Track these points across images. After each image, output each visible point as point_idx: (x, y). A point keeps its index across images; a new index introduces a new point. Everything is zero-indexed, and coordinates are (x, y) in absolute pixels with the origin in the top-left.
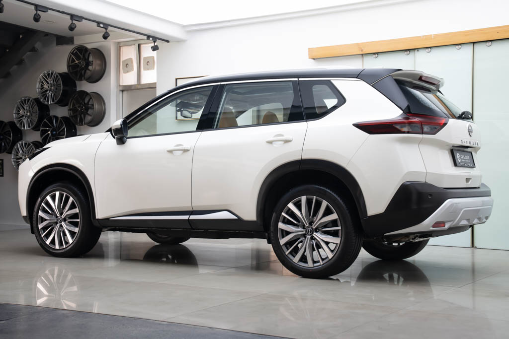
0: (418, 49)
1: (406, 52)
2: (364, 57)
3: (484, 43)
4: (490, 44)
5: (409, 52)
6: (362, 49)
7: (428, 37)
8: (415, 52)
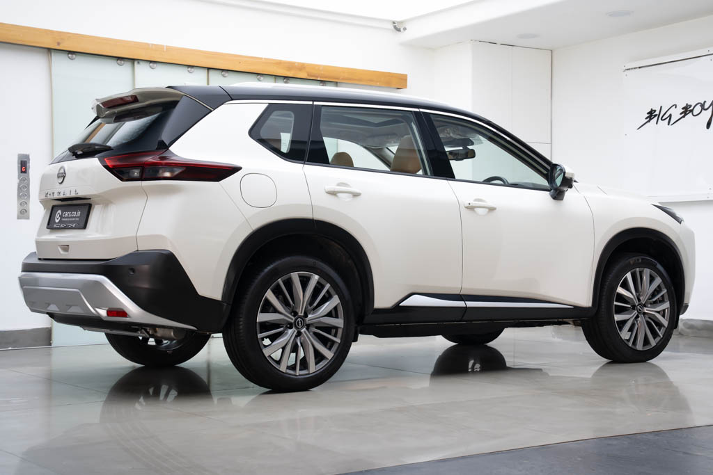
0: (139, 60)
1: (119, 61)
2: (53, 54)
3: (220, 71)
4: (226, 75)
5: (123, 62)
6: (59, 41)
7: (158, 48)
8: (133, 64)
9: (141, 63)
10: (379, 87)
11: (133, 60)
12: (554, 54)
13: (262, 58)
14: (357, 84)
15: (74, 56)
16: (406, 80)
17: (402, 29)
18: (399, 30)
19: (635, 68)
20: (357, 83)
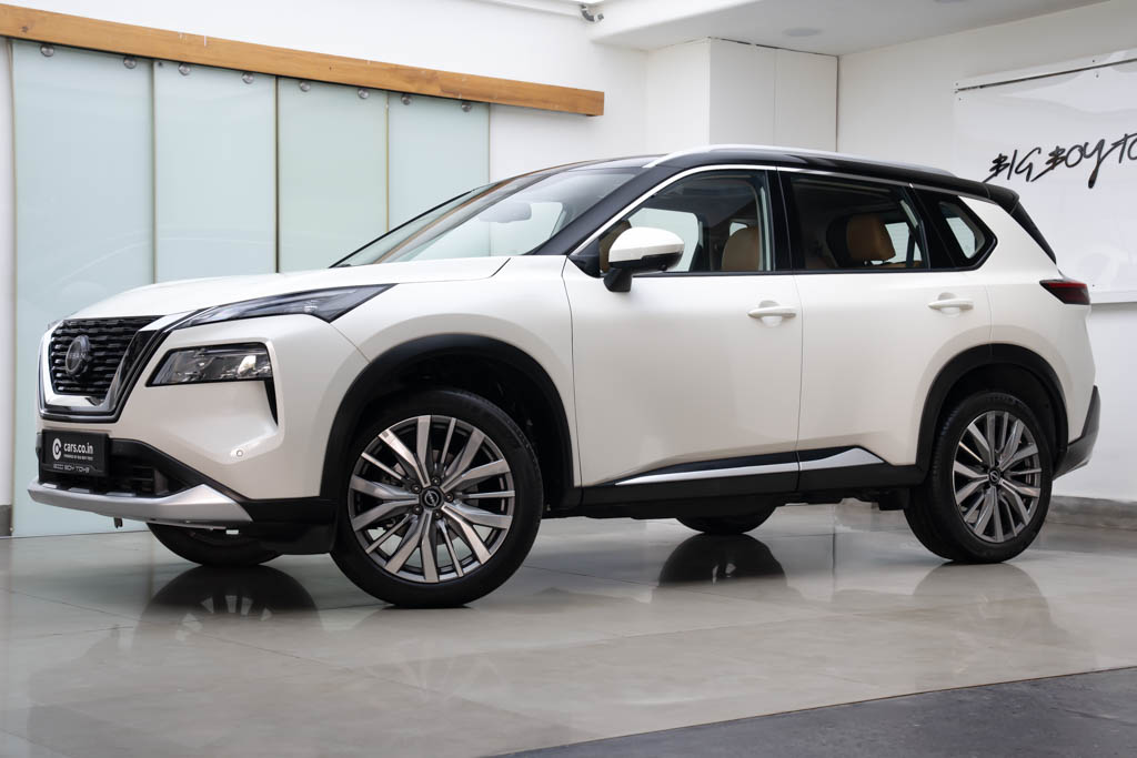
0: (161, 61)
1: (127, 62)
2: (14, 46)
3: (297, 82)
4: (308, 87)
5: (134, 63)
6: (25, 24)
7: (194, 40)
8: (152, 66)
9: (165, 64)
10: (561, 112)
11: (151, 61)
12: (841, 62)
13: (366, 61)
14: (523, 107)
15: (51, 51)
16: (602, 101)
17: (596, 18)
18: (591, 19)
19: (974, 88)
20: (523, 104)
